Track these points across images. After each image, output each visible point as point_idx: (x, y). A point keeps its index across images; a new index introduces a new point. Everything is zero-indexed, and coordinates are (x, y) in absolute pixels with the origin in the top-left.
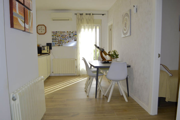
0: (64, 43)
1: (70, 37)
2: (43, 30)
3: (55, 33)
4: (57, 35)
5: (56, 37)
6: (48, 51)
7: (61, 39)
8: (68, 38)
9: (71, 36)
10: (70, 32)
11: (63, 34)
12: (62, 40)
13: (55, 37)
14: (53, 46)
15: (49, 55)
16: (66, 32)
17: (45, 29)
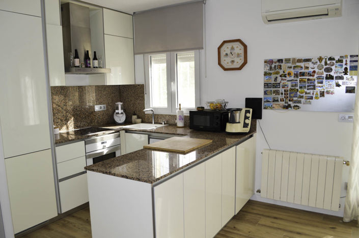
0: (303, 100)
1: (331, 78)
2: (238, 55)
3: (274, 66)
4: (281, 72)
5: (279, 79)
6: (245, 125)
7: (296, 85)
8: (322, 83)
9: (332, 73)
10: (330, 59)
11: (302, 67)
12: (298, 88)
13: (273, 76)
14: (265, 108)
16: (315, 60)
17: (242, 52)
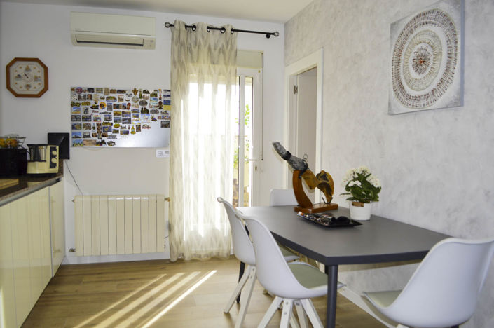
0: (118, 135)
1: (145, 111)
2: (36, 79)
3: (83, 96)
4: (92, 103)
5: (90, 111)
6: (52, 165)
7: (110, 119)
8: (137, 116)
9: (147, 107)
10: (145, 92)
11: (115, 99)
12: (112, 121)
13: (82, 108)
14: (73, 146)
15: (58, 181)
16: (129, 91)
17: (41, 75)
